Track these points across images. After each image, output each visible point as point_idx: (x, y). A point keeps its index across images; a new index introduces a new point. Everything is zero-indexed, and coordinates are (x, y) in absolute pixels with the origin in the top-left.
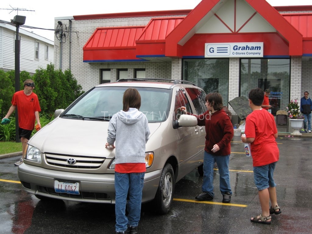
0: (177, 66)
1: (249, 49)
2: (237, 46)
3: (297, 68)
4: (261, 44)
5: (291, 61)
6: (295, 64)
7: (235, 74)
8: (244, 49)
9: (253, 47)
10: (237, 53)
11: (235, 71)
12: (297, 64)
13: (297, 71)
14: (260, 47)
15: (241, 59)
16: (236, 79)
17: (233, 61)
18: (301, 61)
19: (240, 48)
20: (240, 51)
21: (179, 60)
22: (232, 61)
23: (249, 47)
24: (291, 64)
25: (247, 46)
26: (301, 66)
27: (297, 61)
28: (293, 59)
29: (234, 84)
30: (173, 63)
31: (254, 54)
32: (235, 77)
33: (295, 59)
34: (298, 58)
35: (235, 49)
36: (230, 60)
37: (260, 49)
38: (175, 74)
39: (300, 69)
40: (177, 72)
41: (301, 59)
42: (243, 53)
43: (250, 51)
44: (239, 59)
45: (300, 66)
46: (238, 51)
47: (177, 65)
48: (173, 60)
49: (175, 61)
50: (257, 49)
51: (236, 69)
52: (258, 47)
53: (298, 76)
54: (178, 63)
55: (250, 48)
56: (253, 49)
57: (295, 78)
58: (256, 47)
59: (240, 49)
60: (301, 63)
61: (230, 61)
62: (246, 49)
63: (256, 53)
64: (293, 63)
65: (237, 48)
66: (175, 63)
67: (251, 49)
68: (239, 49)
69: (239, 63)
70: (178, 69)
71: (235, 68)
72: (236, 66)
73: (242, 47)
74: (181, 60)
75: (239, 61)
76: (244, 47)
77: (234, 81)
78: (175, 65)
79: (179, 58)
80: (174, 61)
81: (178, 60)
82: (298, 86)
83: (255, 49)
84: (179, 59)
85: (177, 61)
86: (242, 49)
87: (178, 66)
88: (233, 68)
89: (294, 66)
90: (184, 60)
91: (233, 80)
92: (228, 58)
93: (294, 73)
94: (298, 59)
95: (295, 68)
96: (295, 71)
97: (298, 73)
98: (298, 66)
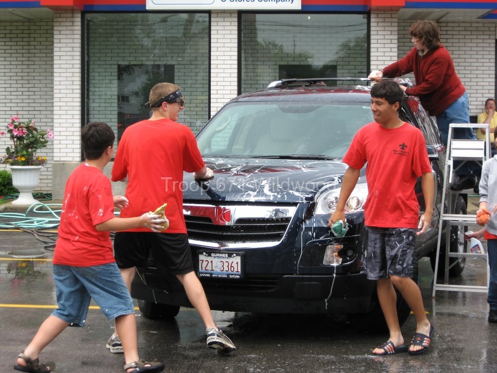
0: (68, 32)
3: (387, 37)
5: (372, 20)
6: (382, 28)
7: (226, 53)
11: (226, 45)
12: (387, 28)
13: (386, 46)
15: (240, 13)
16: (229, 66)
17: (222, 19)
18: (396, 20)
21: (73, 17)
22: (219, 19)
24: (372, 29)
26: (396, 33)
27: (387, 20)
28: (376, 16)
29: (226, 79)
30: (58, 24)
31: (277, 0)
32: (226, 62)
33: (383, 16)
34: (389, 11)
36: (212, 15)
38: (64, 54)
39: (393, 41)
40: (70, 49)
41: (396, 16)
44: (236, 15)
45: (393, 33)
47: (69, 28)
48: (58, 15)
49: (64, 19)
51: (229, 41)
54: (71, 24)
60: (396, 24)
61: (212, 19)
64: (375, 24)
66: (62, 24)
69: (236, 24)
70: (71, 41)
71: (226, 36)
72: (229, 32)
74: (80, 15)
75: (236, 19)
77: (226, 71)
78: (64, 28)
79: (73, 11)
80: (59, 20)
81: (70, 15)
84: (73, 13)
85: (69, 20)
87: (71, 32)
88: (222, 36)
89: (380, 33)
90: (88, 16)
91: (222, 71)
92: (209, 12)
93: (379, 50)
94: (389, 16)
95: (382, 37)
96: (382, 46)
97: (389, 50)
98: (389, 33)
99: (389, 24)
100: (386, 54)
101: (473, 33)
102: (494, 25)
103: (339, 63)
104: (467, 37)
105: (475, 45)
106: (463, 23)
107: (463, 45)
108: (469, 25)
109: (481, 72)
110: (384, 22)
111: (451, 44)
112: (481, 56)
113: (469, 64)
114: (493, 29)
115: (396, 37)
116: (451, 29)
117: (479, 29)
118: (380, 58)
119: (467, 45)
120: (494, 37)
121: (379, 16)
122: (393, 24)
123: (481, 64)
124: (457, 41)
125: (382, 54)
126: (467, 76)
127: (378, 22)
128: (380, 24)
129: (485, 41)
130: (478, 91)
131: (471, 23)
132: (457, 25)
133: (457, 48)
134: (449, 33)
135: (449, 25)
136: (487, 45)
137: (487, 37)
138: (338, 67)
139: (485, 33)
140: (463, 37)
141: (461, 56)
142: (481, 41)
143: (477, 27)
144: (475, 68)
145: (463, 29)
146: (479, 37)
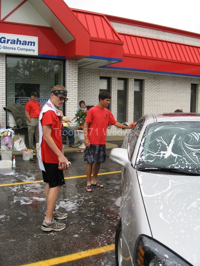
1: (20, 44)
2: (5, 38)
3: (73, 71)
4: (35, 39)
5: (66, 63)
6: (71, 67)
8: (14, 43)
9: (26, 42)
10: (5, 48)
12: (73, 67)
13: (73, 75)
14: (34, 43)
18: (77, 64)
19: (8, 40)
20: (9, 45)
23: (20, 41)
25: (18, 39)
31: (27, 50)
33: (72, 62)
34: (74, 60)
35: (2, 41)
37: (34, 45)
39: (76, 73)
42: (12, 48)
43: (22, 46)
44: (5, 56)
45: (76, 69)
46: (5, 45)
50: (31, 45)
51: (1, 69)
52: (31, 42)
53: (74, 81)
55: (22, 42)
56: (26, 44)
57: (71, 82)
58: (29, 42)
59: (9, 42)
62: (17, 44)
63: (30, 50)
65: (5, 40)
67: (23, 44)
68: (7, 43)
72: (1, 64)
73: (12, 40)
76: (15, 41)
82: (74, 92)
83: (28, 45)
86: (11, 43)
89: (70, 69)
93: (70, 77)
94: (74, 62)
95: (71, 71)
96: (71, 75)
97: (74, 77)
98: (74, 69)
99: (74, 66)
100: (73, 79)
101: (92, 73)
102: (99, 71)
103: (41, 83)
104: (90, 75)
105: (93, 78)
106: (88, 69)
107: (88, 78)
108: (91, 70)
109: (95, 89)
110: (72, 64)
111: (84, 78)
112: (95, 83)
113: (90, 86)
114: (99, 72)
115: (77, 71)
116: (84, 71)
117: (94, 72)
118: (70, 80)
119: (90, 78)
120: (99, 75)
121: (70, 61)
122: (76, 66)
123: (95, 86)
124: (86, 76)
125: (71, 79)
126: (90, 90)
127: (70, 64)
128: (70, 65)
129: (96, 77)
130: (94, 96)
131: (91, 69)
132: (86, 70)
133: (86, 79)
134: (83, 73)
135: (83, 70)
136: (97, 78)
137: (97, 75)
138: (40, 85)
139: (96, 74)
140: (88, 75)
141: (88, 82)
142: (95, 77)
143: (93, 71)
144: (93, 87)
145: (88, 71)
146: (94, 75)
